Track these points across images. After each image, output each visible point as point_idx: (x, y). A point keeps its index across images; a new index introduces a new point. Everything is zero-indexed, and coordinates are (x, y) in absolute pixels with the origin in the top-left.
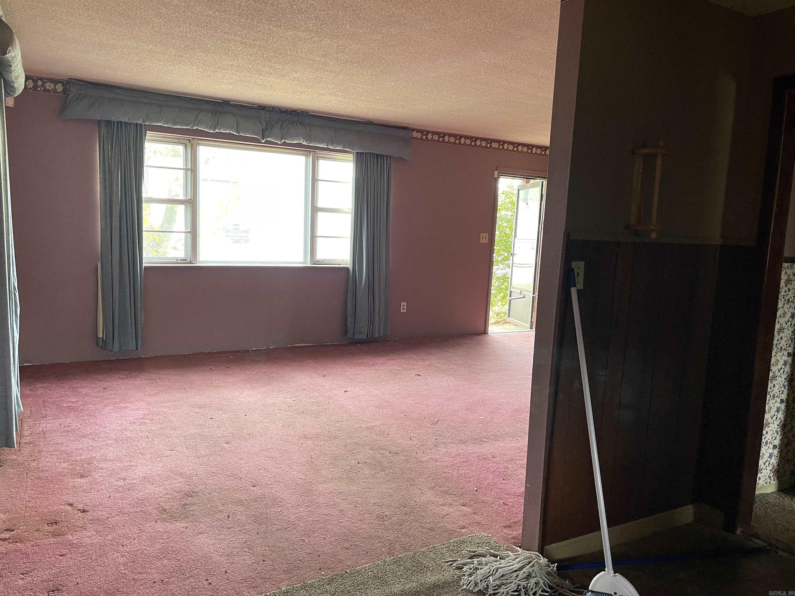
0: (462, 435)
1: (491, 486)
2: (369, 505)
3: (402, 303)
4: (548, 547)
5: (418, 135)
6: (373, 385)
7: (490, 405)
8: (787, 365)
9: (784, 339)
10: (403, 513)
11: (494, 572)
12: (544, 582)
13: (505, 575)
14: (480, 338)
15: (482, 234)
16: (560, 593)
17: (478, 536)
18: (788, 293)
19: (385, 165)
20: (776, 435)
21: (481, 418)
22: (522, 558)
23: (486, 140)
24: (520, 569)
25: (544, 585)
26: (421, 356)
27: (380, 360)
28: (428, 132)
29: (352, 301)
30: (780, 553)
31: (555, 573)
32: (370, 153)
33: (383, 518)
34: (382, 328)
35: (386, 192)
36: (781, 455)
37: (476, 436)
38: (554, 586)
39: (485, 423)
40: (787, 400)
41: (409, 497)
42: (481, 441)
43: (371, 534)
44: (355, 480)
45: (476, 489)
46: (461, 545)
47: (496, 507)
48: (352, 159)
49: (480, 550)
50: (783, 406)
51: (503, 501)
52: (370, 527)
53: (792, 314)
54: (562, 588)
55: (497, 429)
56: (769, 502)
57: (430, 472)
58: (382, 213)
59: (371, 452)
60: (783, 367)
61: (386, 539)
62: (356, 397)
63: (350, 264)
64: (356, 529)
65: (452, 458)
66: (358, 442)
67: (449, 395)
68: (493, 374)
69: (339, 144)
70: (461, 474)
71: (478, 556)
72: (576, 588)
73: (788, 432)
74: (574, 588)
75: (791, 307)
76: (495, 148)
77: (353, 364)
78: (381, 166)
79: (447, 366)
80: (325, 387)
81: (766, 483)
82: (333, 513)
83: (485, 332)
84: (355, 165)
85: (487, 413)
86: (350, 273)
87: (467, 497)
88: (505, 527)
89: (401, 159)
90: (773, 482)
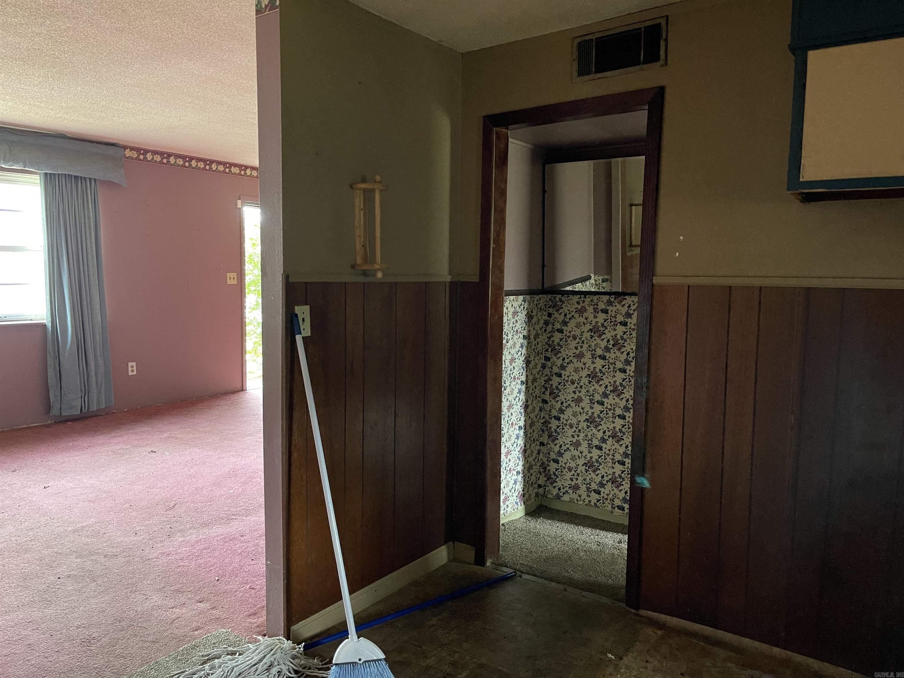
0: (205, 516)
1: (236, 571)
2: (71, 629)
3: (130, 364)
4: (294, 628)
5: (133, 153)
6: (87, 473)
7: (243, 475)
8: (522, 393)
9: (516, 369)
10: (118, 629)
11: (228, 674)
12: (289, 668)
13: (243, 672)
14: (236, 397)
15: (228, 274)
16: (307, 675)
17: (214, 635)
18: (516, 325)
19: (89, 190)
20: (518, 461)
21: (231, 492)
22: (262, 647)
23: (224, 164)
24: (260, 661)
25: (289, 672)
26: (159, 427)
27: (100, 439)
28: (146, 151)
29: (55, 367)
30: (525, 576)
31: (301, 654)
32: (65, 174)
33: (90, 642)
34: (103, 397)
35: (92, 224)
36: (524, 480)
37: (223, 515)
38: (300, 669)
39: (235, 497)
40: (525, 426)
41: (127, 607)
42: (229, 519)
43: (72, 666)
44: (53, 601)
45: (217, 578)
46: (193, 651)
47: (241, 594)
48: (38, 181)
49: (216, 651)
50: (522, 432)
51: (249, 586)
52: (71, 657)
53: (521, 344)
54: (310, 668)
55: (249, 502)
56: (517, 528)
57: (160, 571)
58: (89, 251)
59: (79, 560)
60: (518, 395)
61: (92, 668)
62: (60, 492)
63: (47, 318)
64: (49, 664)
65: (190, 547)
66: (60, 551)
67: (192, 471)
68: (249, 438)
69: (16, 161)
70: (200, 564)
71: (213, 658)
72: (325, 664)
73: (529, 456)
74: (322, 665)
75: (519, 337)
76: (235, 174)
77: (59, 449)
78: (83, 191)
79: (191, 435)
80: (15, 485)
81: (514, 510)
82: (17, 651)
83: (242, 389)
84: (43, 190)
85: (238, 485)
86: (48, 330)
87: (205, 590)
88: (249, 616)
89: (109, 184)
90: (520, 508)
